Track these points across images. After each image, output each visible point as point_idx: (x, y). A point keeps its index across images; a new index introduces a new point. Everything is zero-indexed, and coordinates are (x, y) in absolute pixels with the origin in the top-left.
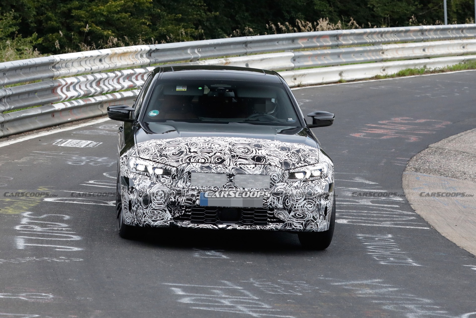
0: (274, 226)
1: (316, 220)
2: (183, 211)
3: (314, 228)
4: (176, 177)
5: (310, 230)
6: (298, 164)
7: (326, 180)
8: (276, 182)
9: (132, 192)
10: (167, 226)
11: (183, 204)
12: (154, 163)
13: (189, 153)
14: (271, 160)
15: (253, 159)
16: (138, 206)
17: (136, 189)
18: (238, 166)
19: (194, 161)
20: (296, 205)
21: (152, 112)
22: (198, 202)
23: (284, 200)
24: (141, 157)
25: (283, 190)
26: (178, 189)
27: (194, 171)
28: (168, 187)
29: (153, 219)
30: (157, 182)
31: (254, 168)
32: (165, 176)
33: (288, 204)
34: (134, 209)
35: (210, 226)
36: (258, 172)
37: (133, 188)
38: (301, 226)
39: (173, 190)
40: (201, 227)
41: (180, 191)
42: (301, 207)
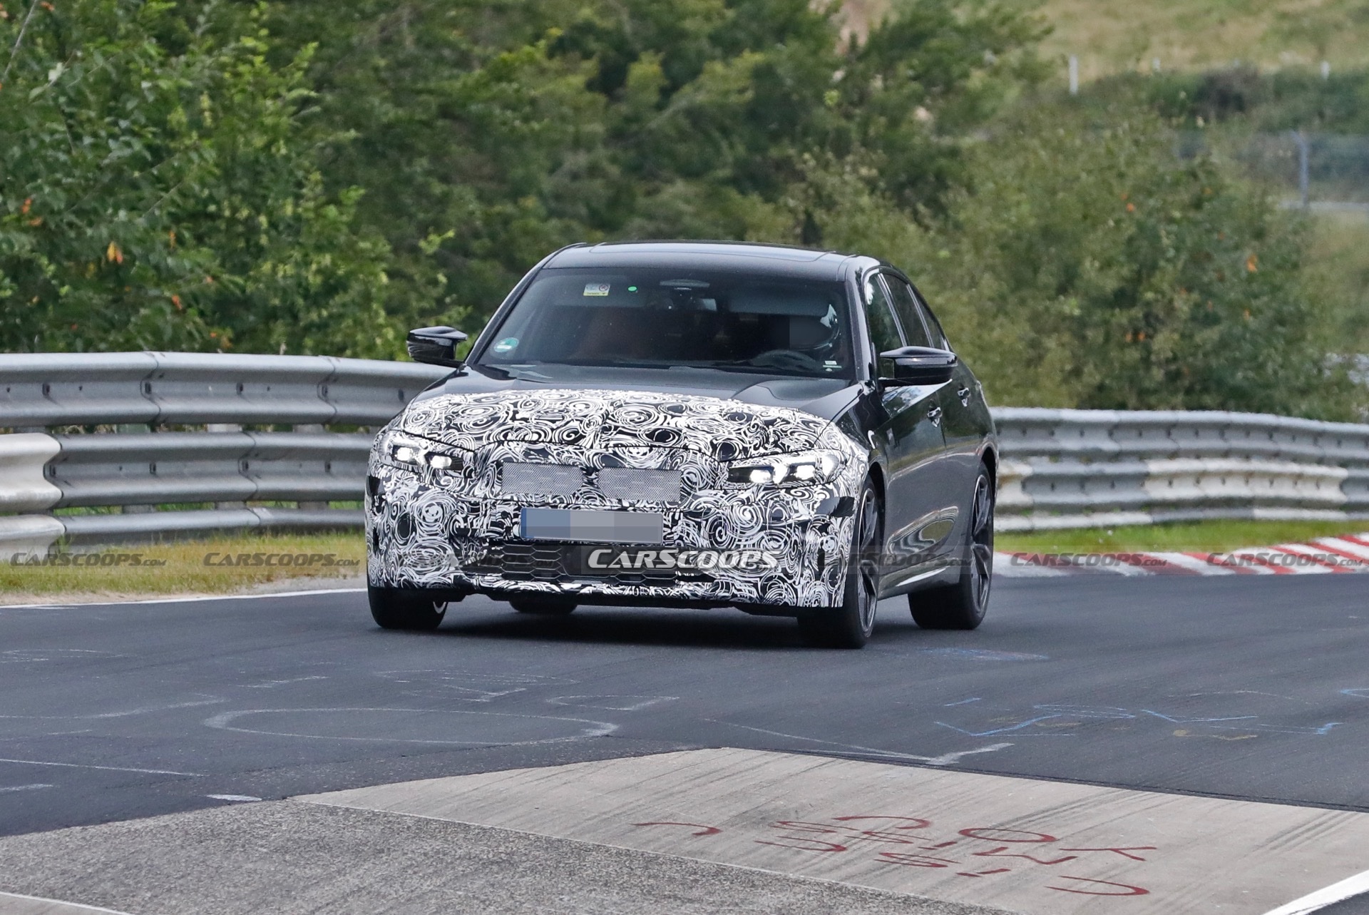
0: (691, 588)
1: (790, 577)
2: (485, 551)
3: (788, 598)
4: (473, 475)
5: (776, 601)
6: (756, 449)
7: (827, 490)
8: (697, 487)
9: (380, 509)
10: (449, 585)
11: (482, 535)
12: (429, 442)
13: (510, 422)
14: (692, 439)
15: (650, 436)
16: (390, 540)
17: (387, 503)
18: (611, 450)
19: (513, 438)
20: (739, 541)
21: (503, 343)
22: (516, 530)
23: (714, 527)
24: (407, 430)
25: (710, 506)
26: (473, 500)
27: (509, 460)
28: (452, 496)
29: (419, 569)
30: (432, 484)
31: (645, 454)
32: (450, 472)
33: (721, 537)
34: (382, 547)
35: (542, 586)
36: (654, 464)
37: (381, 500)
38: (753, 590)
39: (463, 502)
40: (522, 588)
41: (478, 504)
42: (754, 545)
